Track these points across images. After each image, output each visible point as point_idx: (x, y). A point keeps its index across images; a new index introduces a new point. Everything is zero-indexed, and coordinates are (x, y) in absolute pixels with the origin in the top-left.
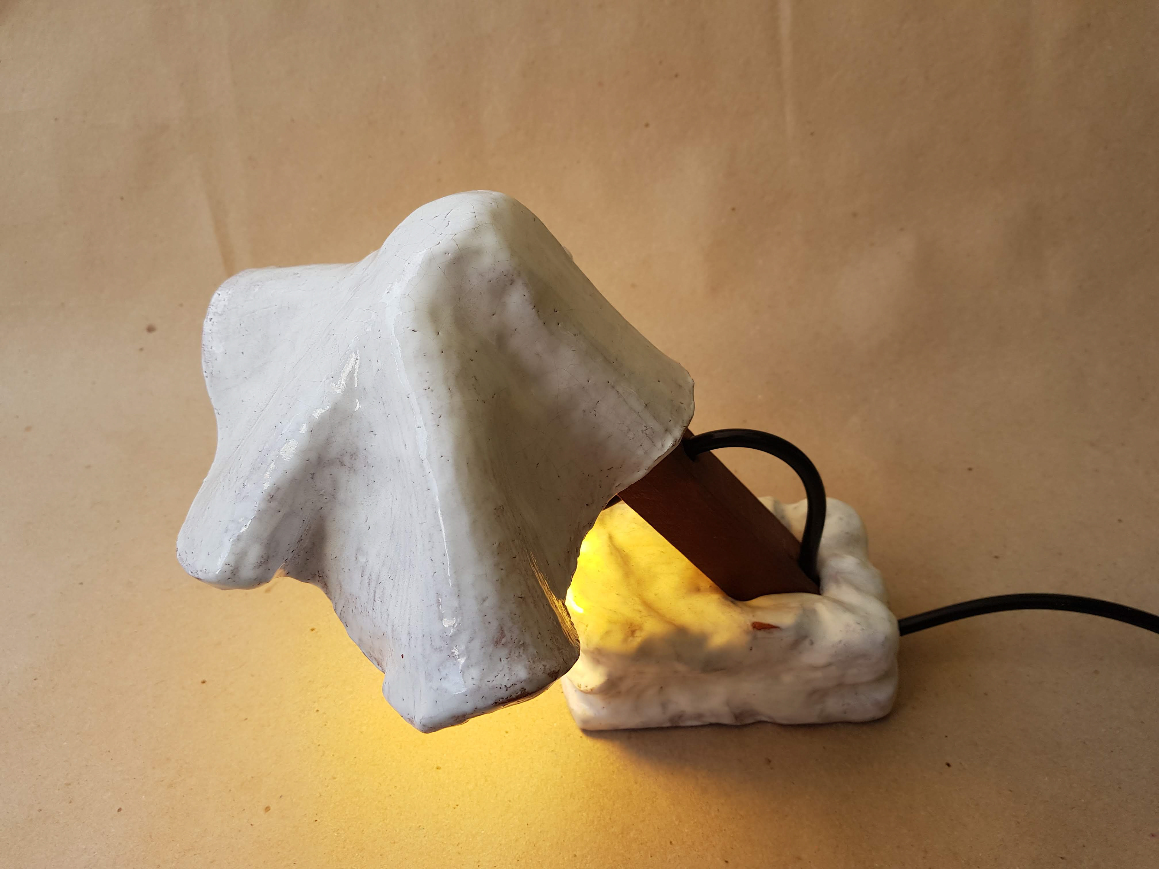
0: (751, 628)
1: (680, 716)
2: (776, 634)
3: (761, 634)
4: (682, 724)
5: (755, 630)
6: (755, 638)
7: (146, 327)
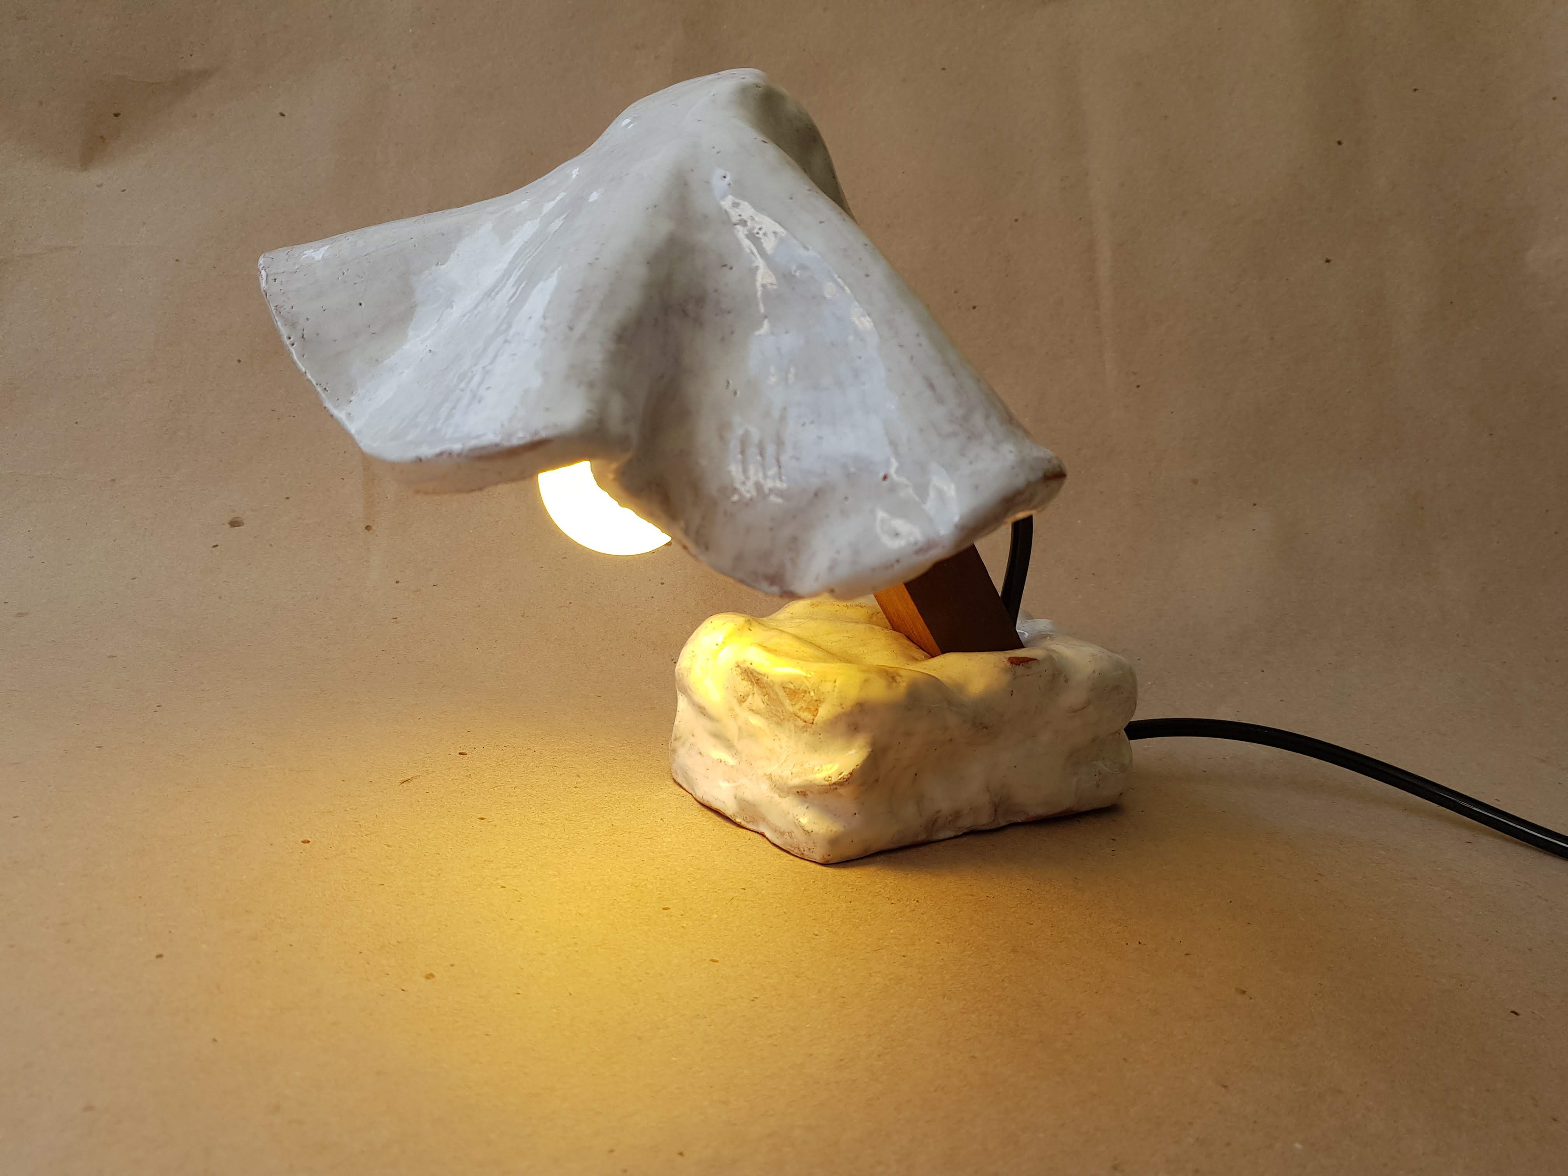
0: (1009, 664)
1: (933, 823)
2: (1033, 668)
3: (1020, 670)
5: (1014, 665)
6: (1015, 677)
7: (230, 519)
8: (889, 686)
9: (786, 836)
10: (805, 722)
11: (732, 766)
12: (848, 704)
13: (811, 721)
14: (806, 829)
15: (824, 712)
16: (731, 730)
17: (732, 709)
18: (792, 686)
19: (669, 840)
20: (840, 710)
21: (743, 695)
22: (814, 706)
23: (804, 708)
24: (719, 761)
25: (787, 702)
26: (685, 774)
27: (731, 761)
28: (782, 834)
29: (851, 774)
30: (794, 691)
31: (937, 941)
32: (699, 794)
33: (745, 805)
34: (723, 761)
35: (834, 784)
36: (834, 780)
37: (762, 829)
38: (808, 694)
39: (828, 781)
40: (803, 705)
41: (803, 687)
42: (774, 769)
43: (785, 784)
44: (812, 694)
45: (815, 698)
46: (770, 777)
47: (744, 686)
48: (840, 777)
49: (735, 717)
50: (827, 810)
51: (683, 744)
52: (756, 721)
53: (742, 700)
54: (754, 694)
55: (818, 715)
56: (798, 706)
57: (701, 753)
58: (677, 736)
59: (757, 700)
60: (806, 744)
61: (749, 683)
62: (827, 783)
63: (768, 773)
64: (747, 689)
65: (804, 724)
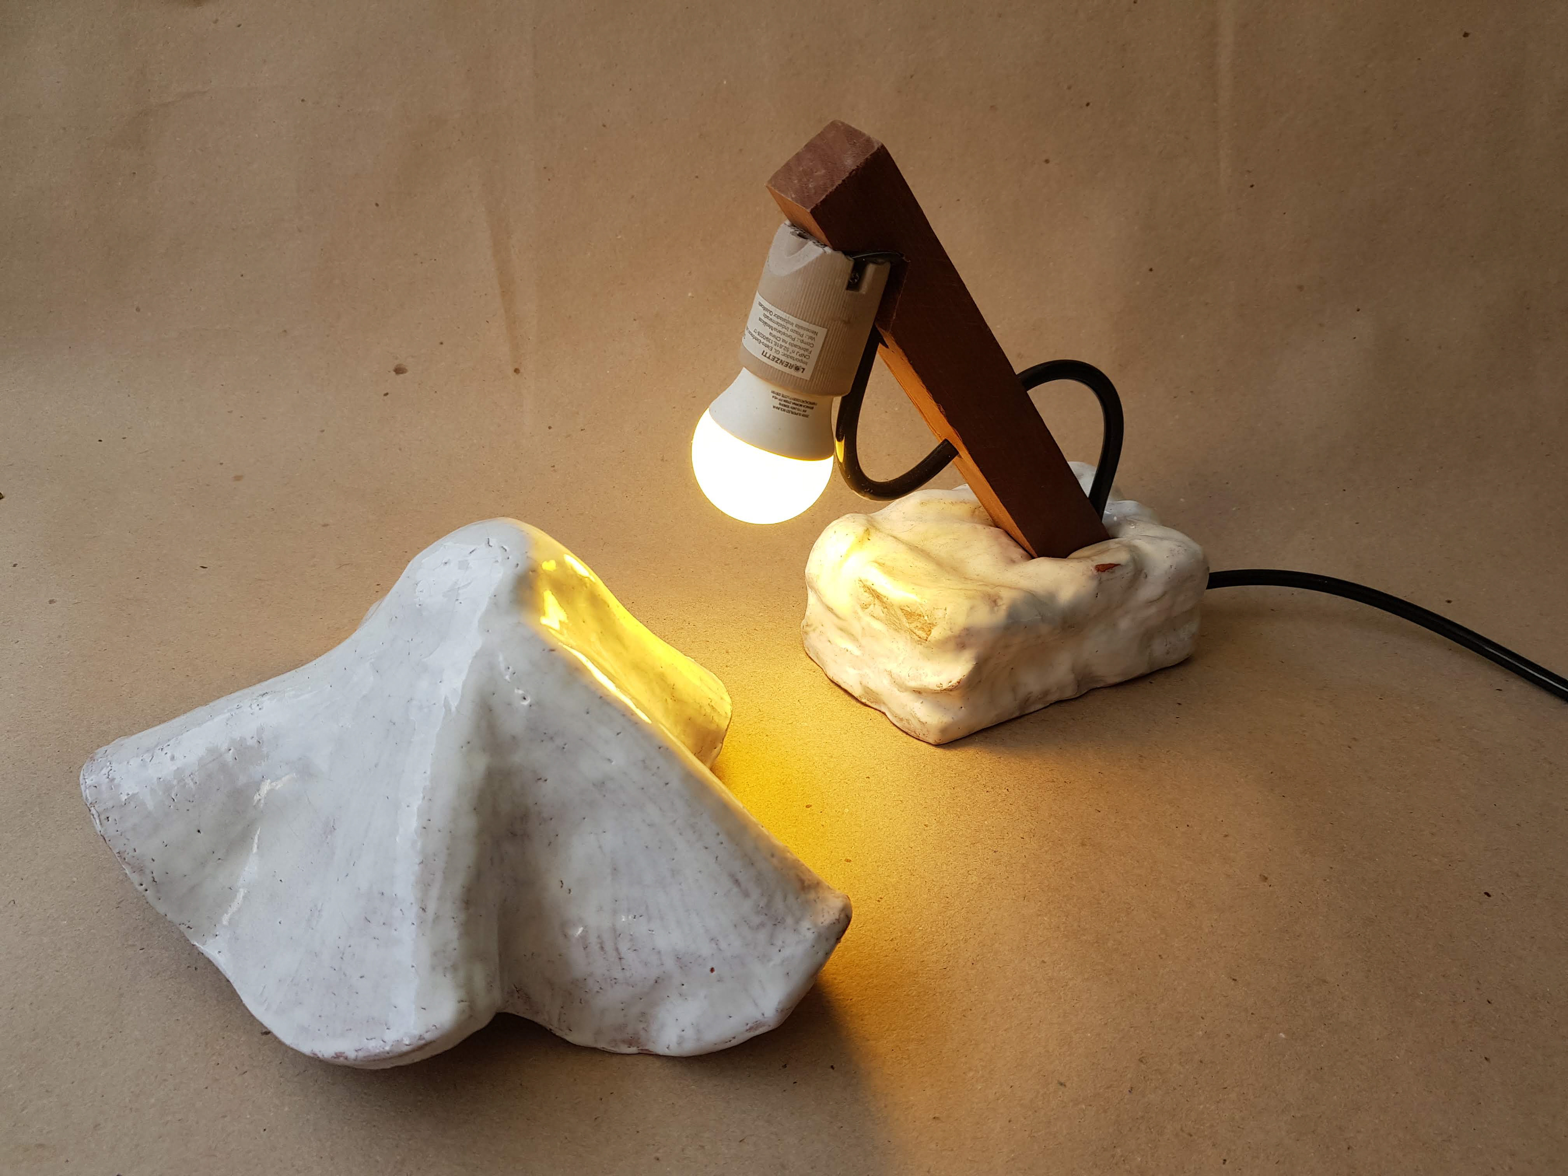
0: (1095, 572)
1: (1026, 701)
2: (1118, 572)
3: (1105, 576)
4: (1027, 712)
5: (1100, 572)
6: (1100, 582)
7: (393, 368)
8: (992, 611)
9: (905, 722)
10: (920, 638)
11: (857, 657)
12: (957, 630)
13: (925, 638)
14: (921, 720)
15: (937, 634)
16: (856, 628)
17: (856, 612)
18: (908, 609)
19: (806, 724)
20: (949, 633)
21: (865, 603)
22: (929, 627)
23: (919, 627)
24: (846, 650)
25: (904, 620)
26: (817, 655)
27: (856, 652)
28: (901, 720)
29: (959, 683)
30: (910, 614)
31: (1021, 835)
32: (831, 675)
33: (868, 691)
34: (849, 650)
35: (945, 690)
36: (945, 687)
37: (883, 710)
38: (922, 618)
39: (939, 687)
40: (918, 625)
41: (918, 612)
42: (892, 666)
43: (903, 683)
44: (926, 618)
45: (928, 622)
46: (890, 674)
47: (866, 597)
48: (950, 684)
49: (859, 619)
50: (938, 705)
51: (814, 630)
52: (877, 626)
53: (865, 607)
54: (875, 604)
55: (931, 635)
56: (914, 625)
57: (830, 641)
58: (809, 623)
59: (878, 609)
60: (920, 653)
61: (871, 595)
62: (938, 689)
63: (889, 669)
64: (869, 600)
65: (919, 639)
